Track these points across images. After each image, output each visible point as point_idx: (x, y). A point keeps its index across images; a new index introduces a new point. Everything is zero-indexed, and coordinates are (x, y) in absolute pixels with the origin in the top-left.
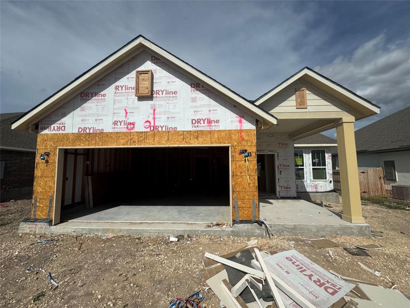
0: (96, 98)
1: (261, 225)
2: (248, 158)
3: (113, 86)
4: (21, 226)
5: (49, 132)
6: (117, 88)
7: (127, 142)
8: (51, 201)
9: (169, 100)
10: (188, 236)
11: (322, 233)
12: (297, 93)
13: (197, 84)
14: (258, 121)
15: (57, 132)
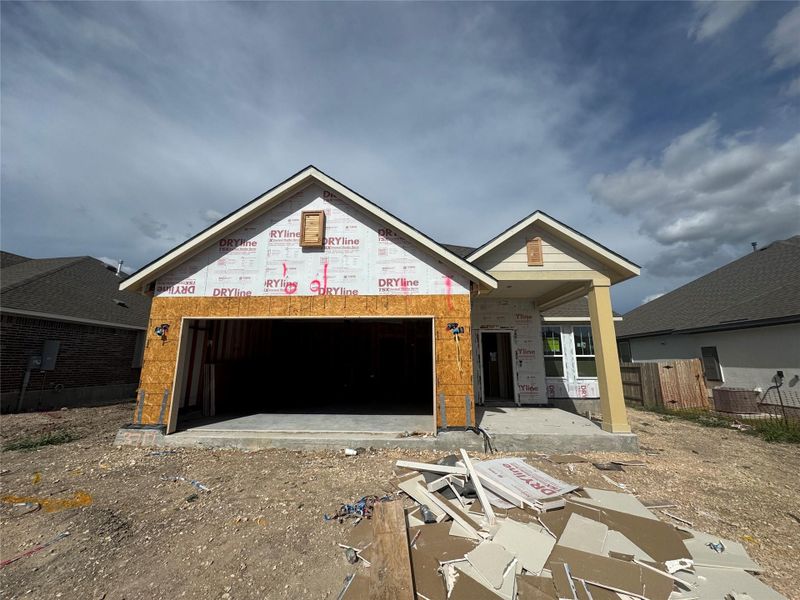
0: (242, 247)
1: (478, 434)
2: (460, 335)
3: (269, 230)
4: (119, 434)
5: (171, 295)
6: (273, 234)
7: (285, 311)
8: (166, 398)
9: (347, 252)
10: (371, 449)
11: (567, 447)
12: (529, 243)
13: (387, 231)
14: (472, 283)
15: (181, 295)
